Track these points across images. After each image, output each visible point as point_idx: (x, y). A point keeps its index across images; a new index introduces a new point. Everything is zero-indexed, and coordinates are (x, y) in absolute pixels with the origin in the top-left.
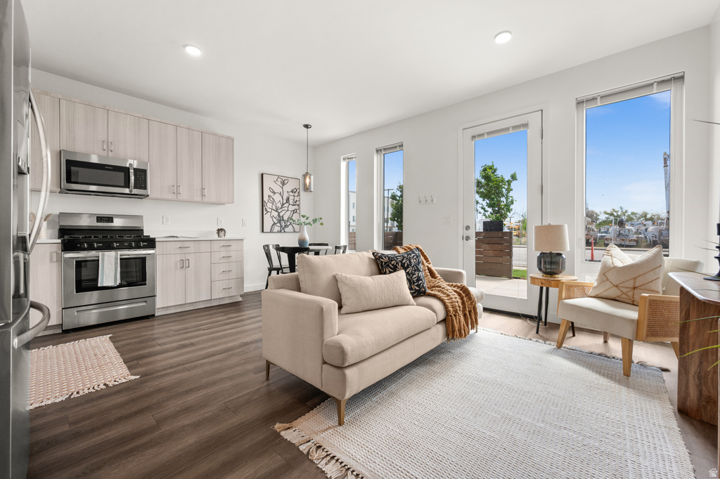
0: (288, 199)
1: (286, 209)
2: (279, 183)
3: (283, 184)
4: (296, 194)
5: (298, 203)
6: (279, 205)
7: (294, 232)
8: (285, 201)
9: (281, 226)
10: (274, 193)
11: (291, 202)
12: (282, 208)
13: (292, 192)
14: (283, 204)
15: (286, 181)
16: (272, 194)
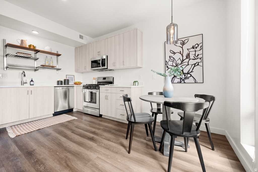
0: (188, 56)
1: (187, 64)
2: (179, 44)
3: (183, 44)
4: (199, 48)
5: (200, 56)
6: (179, 62)
7: (195, 83)
8: (185, 58)
9: (181, 79)
10: (174, 53)
11: (192, 57)
12: (181, 63)
13: (193, 48)
14: (183, 60)
15: (186, 41)
16: (172, 55)
